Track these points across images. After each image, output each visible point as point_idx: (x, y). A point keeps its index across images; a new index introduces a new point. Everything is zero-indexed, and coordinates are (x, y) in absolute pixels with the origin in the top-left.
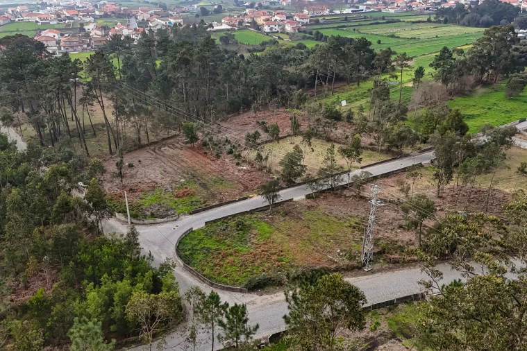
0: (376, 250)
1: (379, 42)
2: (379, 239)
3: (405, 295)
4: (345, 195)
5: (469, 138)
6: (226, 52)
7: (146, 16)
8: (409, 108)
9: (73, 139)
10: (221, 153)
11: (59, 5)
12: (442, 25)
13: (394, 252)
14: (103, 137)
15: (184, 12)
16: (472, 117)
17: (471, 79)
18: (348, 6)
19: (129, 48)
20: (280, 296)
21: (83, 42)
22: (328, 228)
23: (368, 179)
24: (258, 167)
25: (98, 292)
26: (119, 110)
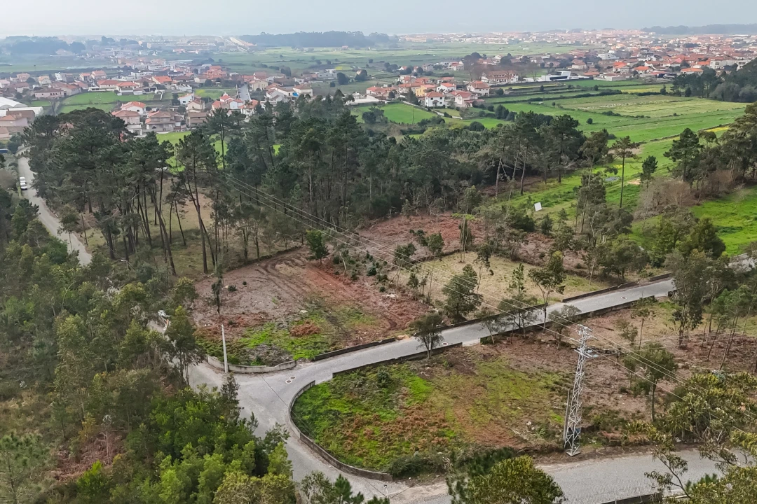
0: (586, 425)
1: (590, 122)
2: (591, 408)
3: (630, 496)
4: (540, 341)
5: (727, 261)
6: (371, 133)
7: (263, 85)
8: (635, 215)
9: (155, 250)
10: (359, 274)
11: (147, 70)
12: (683, 98)
13: (613, 429)
14: (197, 249)
15: (314, 79)
16: (732, 230)
17: (728, 175)
18: (546, 71)
19: (238, 127)
20: (441, 488)
21: (176, 119)
22: (513, 388)
23: (574, 317)
24: (411, 295)
25: (177, 470)
26: (220, 212)
